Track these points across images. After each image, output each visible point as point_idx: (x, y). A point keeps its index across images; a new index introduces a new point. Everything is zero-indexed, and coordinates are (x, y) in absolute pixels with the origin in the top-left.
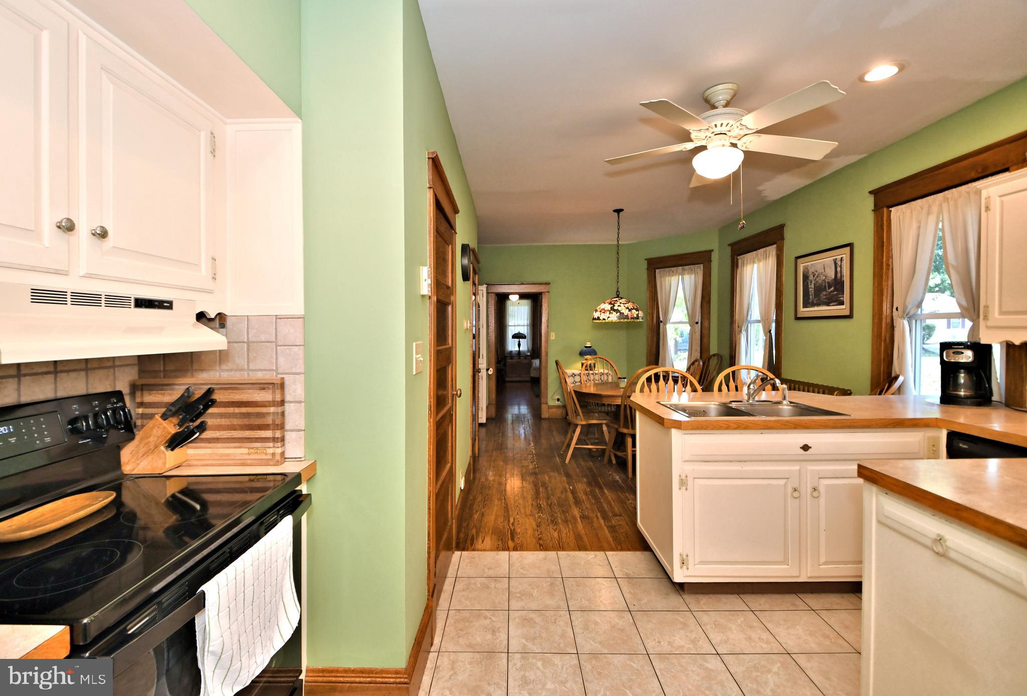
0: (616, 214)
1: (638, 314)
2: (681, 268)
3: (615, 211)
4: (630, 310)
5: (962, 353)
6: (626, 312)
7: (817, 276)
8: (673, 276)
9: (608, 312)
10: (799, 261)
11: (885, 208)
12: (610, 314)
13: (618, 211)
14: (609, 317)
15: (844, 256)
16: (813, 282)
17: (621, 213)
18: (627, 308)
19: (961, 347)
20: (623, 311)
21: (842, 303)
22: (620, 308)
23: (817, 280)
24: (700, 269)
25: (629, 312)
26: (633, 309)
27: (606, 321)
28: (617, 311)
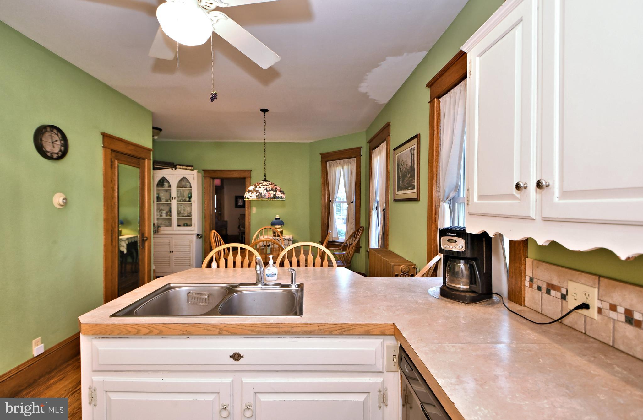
0: (263, 113)
1: (276, 194)
2: (342, 160)
3: (262, 110)
4: (267, 191)
5: (456, 241)
6: (264, 192)
7: (403, 165)
8: (337, 167)
9: (251, 193)
10: (396, 151)
11: (436, 99)
12: (252, 194)
13: (265, 111)
14: (251, 196)
15: (415, 146)
16: (401, 170)
17: (266, 113)
18: (266, 189)
19: (454, 234)
20: (262, 192)
21: (414, 188)
22: (259, 189)
23: (403, 168)
24: (353, 161)
25: (267, 193)
26: (270, 190)
27: (249, 199)
28: (257, 191)
